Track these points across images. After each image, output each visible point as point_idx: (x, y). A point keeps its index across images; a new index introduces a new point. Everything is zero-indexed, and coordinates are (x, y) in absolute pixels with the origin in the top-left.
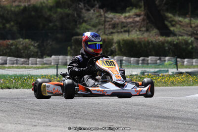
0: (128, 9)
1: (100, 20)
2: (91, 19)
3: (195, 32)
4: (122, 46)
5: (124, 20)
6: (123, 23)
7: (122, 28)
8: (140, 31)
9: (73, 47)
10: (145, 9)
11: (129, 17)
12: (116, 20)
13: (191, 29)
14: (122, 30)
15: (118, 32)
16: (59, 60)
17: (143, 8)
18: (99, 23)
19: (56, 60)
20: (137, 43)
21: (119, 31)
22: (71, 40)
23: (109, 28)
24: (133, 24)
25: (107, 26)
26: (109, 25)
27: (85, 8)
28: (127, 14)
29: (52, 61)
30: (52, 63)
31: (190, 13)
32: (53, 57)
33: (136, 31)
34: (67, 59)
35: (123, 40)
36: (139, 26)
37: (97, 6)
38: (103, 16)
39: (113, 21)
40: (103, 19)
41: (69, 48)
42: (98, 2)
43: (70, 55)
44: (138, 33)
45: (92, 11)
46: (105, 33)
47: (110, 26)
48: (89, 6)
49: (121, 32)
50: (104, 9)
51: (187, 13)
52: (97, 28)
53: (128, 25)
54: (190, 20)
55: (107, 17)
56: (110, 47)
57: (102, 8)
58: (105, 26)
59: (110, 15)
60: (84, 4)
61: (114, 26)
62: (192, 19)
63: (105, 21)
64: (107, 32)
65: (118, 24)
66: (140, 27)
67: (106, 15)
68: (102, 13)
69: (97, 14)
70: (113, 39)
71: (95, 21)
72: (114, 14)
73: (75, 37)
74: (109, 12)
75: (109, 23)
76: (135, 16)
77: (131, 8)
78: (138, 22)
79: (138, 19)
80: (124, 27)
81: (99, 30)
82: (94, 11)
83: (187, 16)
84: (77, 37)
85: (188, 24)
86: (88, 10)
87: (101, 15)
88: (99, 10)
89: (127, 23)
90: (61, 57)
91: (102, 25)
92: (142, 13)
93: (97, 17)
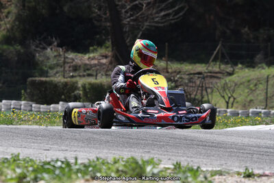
0: (91, 48)
1: (58, 60)
2: (48, 59)
3: (172, 78)
4: (88, 90)
5: (87, 62)
6: (86, 65)
7: (85, 71)
8: (106, 75)
9: (28, 91)
10: (113, 50)
11: (94, 58)
12: (78, 61)
13: (167, 74)
14: (85, 74)
15: (80, 76)
16: (11, 105)
17: (110, 49)
18: (57, 65)
19: (7, 105)
20: (106, 87)
21: (81, 74)
22: (26, 81)
23: (70, 71)
24: (98, 67)
25: (67, 68)
26: (70, 67)
27: (41, 46)
28: (91, 55)
29: (3, 106)
30: (3, 109)
31: (166, 56)
32: (4, 101)
33: (102, 75)
34: (21, 105)
35: (90, 84)
36: (105, 70)
37: (55, 44)
38: (63, 56)
39: (74, 63)
40: (63, 59)
41: (23, 91)
42: (56, 39)
43: (24, 100)
44: (104, 77)
45: (49, 50)
46: (64, 77)
47: (71, 69)
48: (45, 43)
49: (84, 76)
50: (64, 48)
51: (163, 56)
52: (55, 71)
53: (92, 67)
54: (167, 64)
55: (67, 58)
56: (73, 92)
57: (62, 47)
58: (64, 68)
59: (71, 55)
60: (40, 40)
61: (76, 68)
62: (169, 63)
63: (65, 62)
64: (66, 75)
65: (80, 66)
66: (107, 71)
67: (66, 55)
68: (61, 53)
69: (55, 54)
70: (77, 82)
71: (53, 62)
72: (75, 54)
73: (30, 79)
74: (69, 52)
75: (69, 65)
76: (101, 58)
77: (95, 47)
78: (104, 64)
79: (104, 61)
80: (88, 70)
81: (57, 73)
82: (51, 49)
83: (163, 59)
84: (34, 79)
85: (164, 69)
86: (44, 48)
87: (60, 55)
88: (58, 48)
89: (91, 65)
90: (13, 102)
91: (61, 67)
92: (110, 54)
93: (55, 56)
